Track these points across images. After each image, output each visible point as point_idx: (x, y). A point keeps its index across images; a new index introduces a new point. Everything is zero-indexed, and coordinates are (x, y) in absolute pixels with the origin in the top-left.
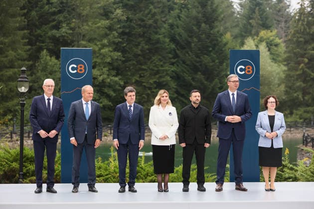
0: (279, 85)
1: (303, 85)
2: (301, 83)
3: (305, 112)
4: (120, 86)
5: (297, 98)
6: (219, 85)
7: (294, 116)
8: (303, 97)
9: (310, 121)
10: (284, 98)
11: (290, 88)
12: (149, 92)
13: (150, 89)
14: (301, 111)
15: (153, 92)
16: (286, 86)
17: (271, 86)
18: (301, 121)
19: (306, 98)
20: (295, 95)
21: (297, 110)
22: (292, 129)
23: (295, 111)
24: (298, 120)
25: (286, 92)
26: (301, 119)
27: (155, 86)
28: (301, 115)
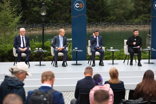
0: (131, 3)
1: (144, 3)
2: (142, 2)
3: (144, 17)
4: (51, 4)
5: (140, 9)
6: (101, 4)
7: (138, 19)
8: (143, 9)
9: (147, 21)
10: (134, 9)
11: (137, 4)
12: (66, 7)
13: (67, 5)
14: (142, 16)
15: (68, 7)
16: (134, 4)
17: (127, 4)
18: (143, 21)
19: (145, 10)
20: (139, 8)
21: (140, 16)
22: (138, 26)
23: (139, 16)
24: (141, 21)
25: (135, 7)
26: (142, 20)
27: (69, 4)
28: (142, 18)
